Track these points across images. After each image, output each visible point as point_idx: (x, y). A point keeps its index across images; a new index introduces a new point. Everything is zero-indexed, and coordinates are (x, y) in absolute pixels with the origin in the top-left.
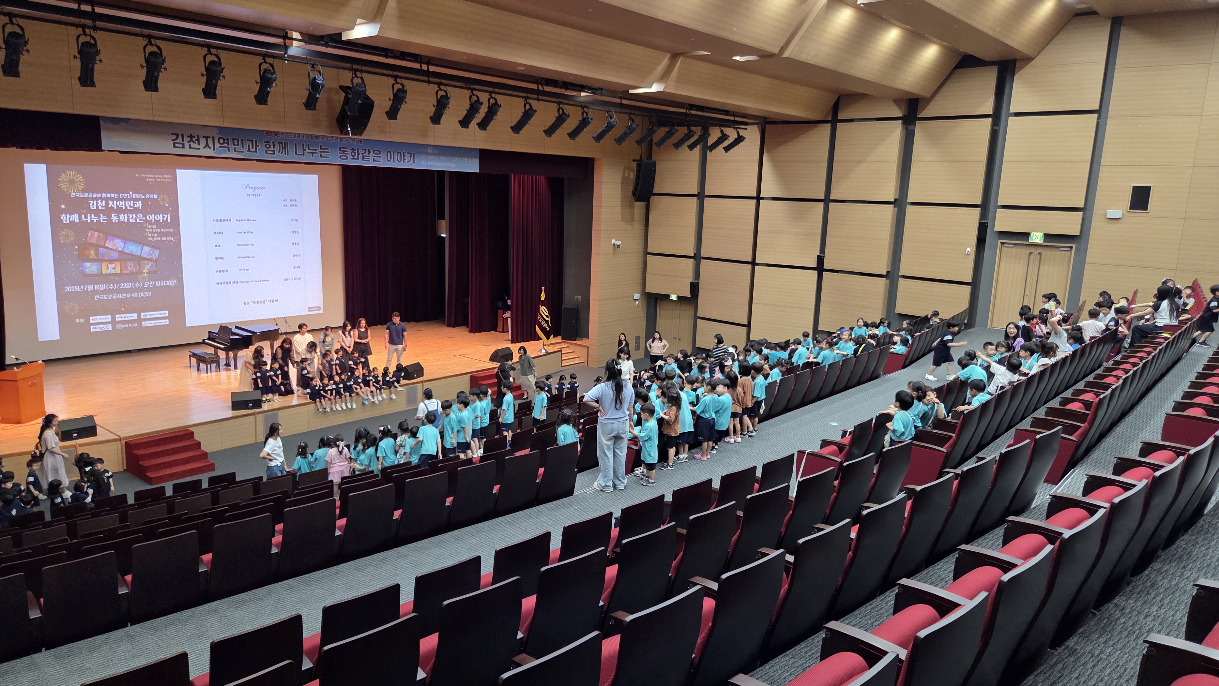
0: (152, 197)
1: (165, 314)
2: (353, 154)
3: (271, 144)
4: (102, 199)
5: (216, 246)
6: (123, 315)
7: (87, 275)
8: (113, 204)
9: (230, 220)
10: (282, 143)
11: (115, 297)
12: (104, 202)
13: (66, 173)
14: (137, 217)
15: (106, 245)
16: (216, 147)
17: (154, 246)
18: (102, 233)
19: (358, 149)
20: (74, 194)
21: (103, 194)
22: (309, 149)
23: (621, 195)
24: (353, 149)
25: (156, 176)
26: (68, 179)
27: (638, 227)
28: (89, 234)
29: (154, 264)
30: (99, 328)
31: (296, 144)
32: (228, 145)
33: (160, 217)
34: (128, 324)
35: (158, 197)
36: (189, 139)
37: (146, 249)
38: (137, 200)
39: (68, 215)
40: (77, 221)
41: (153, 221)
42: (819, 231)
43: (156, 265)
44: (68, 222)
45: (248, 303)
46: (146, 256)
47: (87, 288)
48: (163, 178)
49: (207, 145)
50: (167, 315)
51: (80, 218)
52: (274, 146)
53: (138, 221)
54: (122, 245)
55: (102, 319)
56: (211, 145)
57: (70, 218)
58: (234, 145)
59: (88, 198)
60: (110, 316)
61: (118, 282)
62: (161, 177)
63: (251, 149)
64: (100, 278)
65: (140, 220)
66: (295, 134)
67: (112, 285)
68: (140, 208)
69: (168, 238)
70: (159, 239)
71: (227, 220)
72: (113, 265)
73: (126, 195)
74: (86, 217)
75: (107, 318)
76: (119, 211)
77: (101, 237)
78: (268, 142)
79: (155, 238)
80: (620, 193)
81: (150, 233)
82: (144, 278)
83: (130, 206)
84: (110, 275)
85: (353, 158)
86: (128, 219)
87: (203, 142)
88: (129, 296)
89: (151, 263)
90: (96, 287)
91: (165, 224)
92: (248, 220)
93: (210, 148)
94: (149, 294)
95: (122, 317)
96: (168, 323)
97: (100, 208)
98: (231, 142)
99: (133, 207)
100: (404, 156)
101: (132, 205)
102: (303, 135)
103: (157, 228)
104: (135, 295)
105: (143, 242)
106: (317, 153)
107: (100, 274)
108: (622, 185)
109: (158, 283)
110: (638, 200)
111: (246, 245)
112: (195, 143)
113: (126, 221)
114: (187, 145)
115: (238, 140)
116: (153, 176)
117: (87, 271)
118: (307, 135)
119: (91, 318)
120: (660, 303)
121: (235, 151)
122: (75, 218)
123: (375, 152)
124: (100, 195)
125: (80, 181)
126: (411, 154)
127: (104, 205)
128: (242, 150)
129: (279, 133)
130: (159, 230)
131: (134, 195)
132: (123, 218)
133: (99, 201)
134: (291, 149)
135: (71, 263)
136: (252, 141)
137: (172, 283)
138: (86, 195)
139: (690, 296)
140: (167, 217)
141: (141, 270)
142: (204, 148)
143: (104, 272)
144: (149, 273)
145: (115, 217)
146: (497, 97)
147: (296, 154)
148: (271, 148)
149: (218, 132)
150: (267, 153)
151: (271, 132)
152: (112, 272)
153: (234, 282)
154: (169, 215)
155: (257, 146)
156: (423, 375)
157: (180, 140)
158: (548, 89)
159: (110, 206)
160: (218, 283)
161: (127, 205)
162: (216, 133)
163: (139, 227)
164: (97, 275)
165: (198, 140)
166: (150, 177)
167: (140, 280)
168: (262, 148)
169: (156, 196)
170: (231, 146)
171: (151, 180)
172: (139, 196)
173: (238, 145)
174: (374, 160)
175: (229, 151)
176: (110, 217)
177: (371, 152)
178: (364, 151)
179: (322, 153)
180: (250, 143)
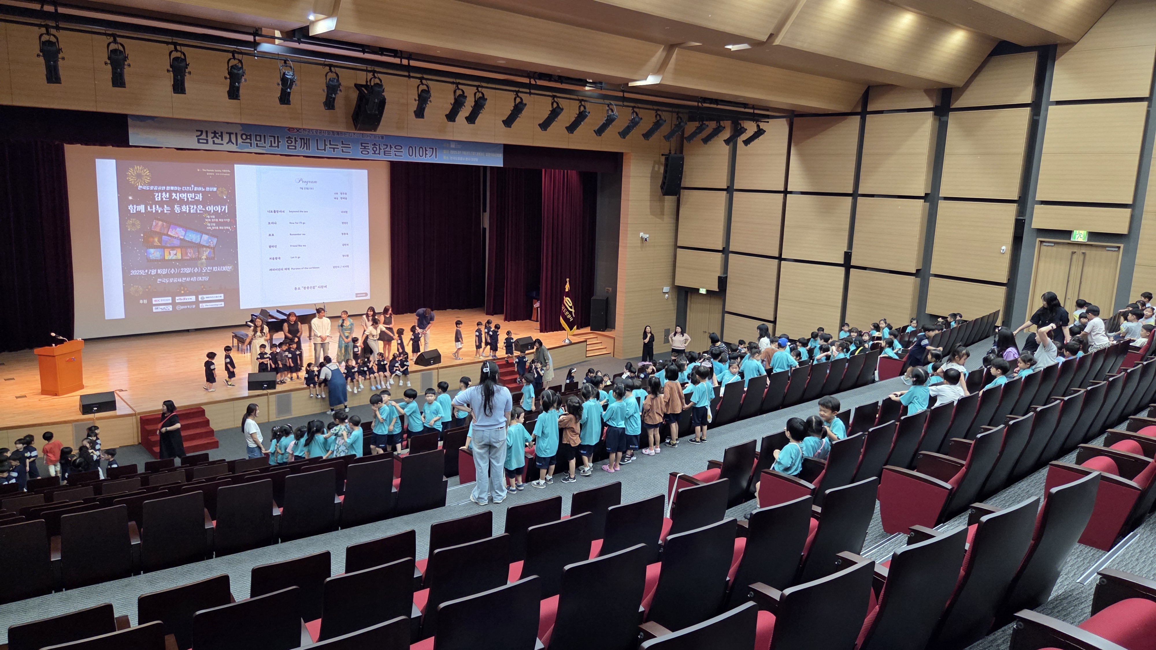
0: (211, 189)
1: (221, 297)
2: (375, 149)
3: (293, 140)
4: (166, 191)
5: (270, 235)
6: (182, 298)
7: (151, 260)
8: (176, 196)
9: (284, 212)
10: (304, 139)
11: (175, 280)
12: (168, 194)
13: (133, 167)
14: (197, 208)
15: (169, 233)
16: (239, 142)
17: (212, 234)
18: (166, 223)
19: (379, 145)
20: (141, 187)
21: (167, 187)
22: (330, 144)
23: (651, 189)
24: (375, 144)
25: (216, 171)
26: (135, 173)
27: (668, 220)
28: (154, 223)
29: (212, 251)
30: (160, 309)
31: (317, 140)
32: (251, 140)
33: (218, 208)
34: (187, 305)
35: (217, 189)
36: (213, 135)
37: (205, 237)
38: (198, 192)
39: (135, 206)
40: (143, 211)
41: (212, 212)
42: (847, 226)
43: (214, 252)
44: (135, 212)
45: (299, 289)
46: (204, 243)
47: (151, 272)
48: (222, 172)
49: (230, 141)
50: (222, 298)
51: (146, 208)
52: (296, 141)
53: (198, 212)
54: (183, 233)
55: (163, 300)
56: (234, 141)
57: (136, 208)
58: (256, 140)
59: (153, 190)
60: (170, 298)
61: (179, 267)
62: (220, 171)
63: (273, 145)
64: (163, 263)
65: (200, 210)
66: (317, 130)
67: (173, 270)
68: (201, 200)
69: (225, 228)
70: (217, 228)
71: (281, 211)
72: (175, 252)
73: (188, 188)
74: (151, 208)
75: (168, 300)
76: (182, 202)
77: (165, 226)
78: (289, 137)
79: (213, 228)
80: (649, 187)
81: (209, 222)
82: (202, 264)
83: (192, 198)
84: (172, 260)
85: (375, 153)
86: (190, 210)
87: (226, 138)
88: (188, 279)
89: (209, 250)
90: (159, 271)
91: (223, 215)
92: (301, 211)
93: (233, 144)
94: (207, 279)
95: (181, 299)
96: (223, 305)
97: (164, 199)
98: (253, 138)
99: (194, 199)
100: (426, 151)
101: (193, 197)
102: (324, 131)
103: (216, 218)
104: (194, 279)
105: (203, 231)
106: (338, 148)
107: (163, 260)
108: (651, 180)
109: (215, 269)
110: (666, 193)
111: (298, 234)
112: (218, 139)
113: (188, 212)
114: (210, 141)
115: (260, 136)
116: (213, 171)
117: (151, 256)
118: (329, 132)
119: (154, 299)
120: (691, 297)
121: (257, 146)
122: (142, 208)
123: (397, 147)
124: (164, 188)
125: (146, 175)
126: (433, 149)
127: (168, 197)
128: (264, 145)
129: (301, 129)
130: (217, 220)
131: (195, 188)
132: (185, 208)
133: (164, 193)
134: (313, 144)
135: (137, 249)
136: (274, 137)
137: (228, 268)
138: (152, 188)
139: (717, 290)
140: (225, 208)
141: (200, 256)
142: (227, 143)
143: (166, 258)
144: (207, 259)
145: (178, 208)
146: (484, 91)
147: (318, 149)
148: (293, 144)
149: (241, 128)
150: (288, 148)
151: (293, 129)
152: (174, 258)
153: (286, 269)
154: (227, 207)
155: (278, 142)
156: (440, 362)
157: (204, 136)
158: (540, 82)
159: (173, 198)
160: (271, 270)
161: (188, 197)
162: (239, 130)
163: (199, 217)
164: (160, 260)
165: (222, 136)
166: (210, 171)
167: (199, 265)
168: (284, 143)
169: (215, 189)
170: (254, 142)
171: (211, 174)
172: (200, 189)
173: (260, 141)
174: (395, 155)
175: (251, 146)
176: (173, 208)
177: (392, 148)
178: (386, 146)
179: (343, 148)
180: (272, 139)
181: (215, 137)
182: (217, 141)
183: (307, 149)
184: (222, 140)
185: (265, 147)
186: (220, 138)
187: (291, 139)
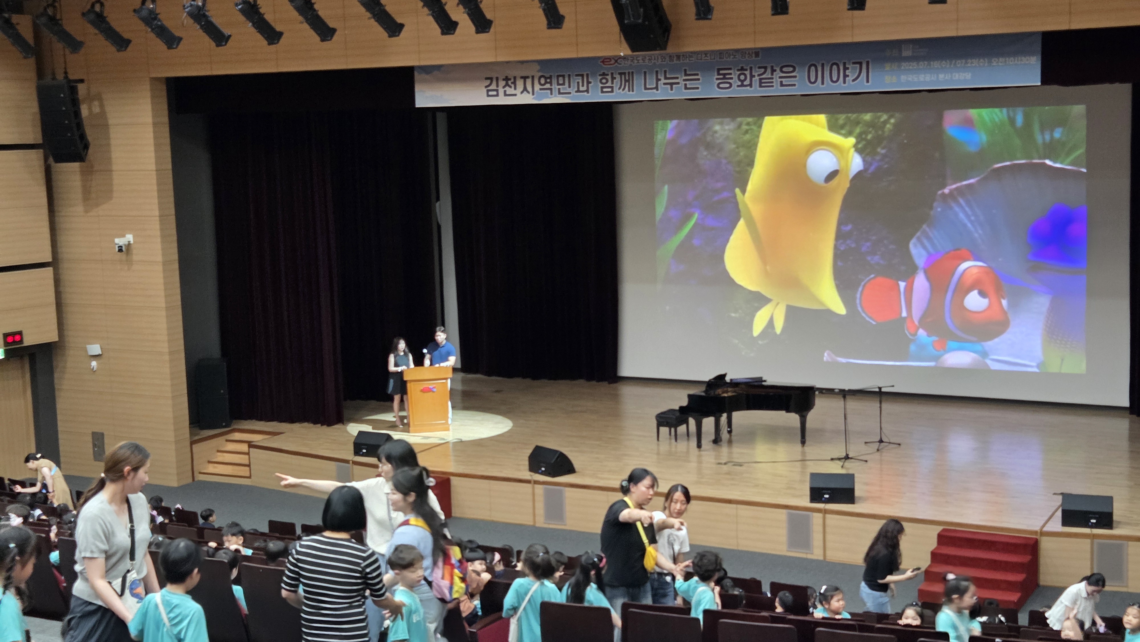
3: (609, 77)
10: (625, 74)
16: (535, 90)
22: (665, 78)
24: (742, 69)
31: (645, 73)
32: (551, 85)
36: (504, 83)
52: (613, 78)
56: (529, 88)
58: (558, 84)
66: (644, 56)
78: (604, 74)
85: (741, 85)
87: (520, 84)
93: (528, 92)
98: (554, 81)
100: (845, 69)
106: (678, 83)
112: (510, 87)
114: (501, 92)
115: (563, 76)
118: (663, 56)
121: (560, 93)
123: (784, 69)
126: (860, 63)
128: (569, 90)
129: (620, 58)
134: (638, 81)
136: (582, 76)
142: (522, 92)
147: (646, 88)
148: (609, 83)
149: (538, 67)
150: (602, 91)
151: (609, 58)
155: (589, 83)
157: (493, 86)
162: (535, 71)
165: (515, 83)
168: (596, 84)
170: (555, 87)
173: (564, 84)
174: (781, 85)
175: (551, 94)
177: (775, 71)
178: (763, 70)
179: (687, 82)
180: (579, 79)
181: (507, 85)
182: (509, 91)
183: (629, 91)
184: (515, 89)
185: (570, 93)
186: (513, 86)
187: (606, 77)
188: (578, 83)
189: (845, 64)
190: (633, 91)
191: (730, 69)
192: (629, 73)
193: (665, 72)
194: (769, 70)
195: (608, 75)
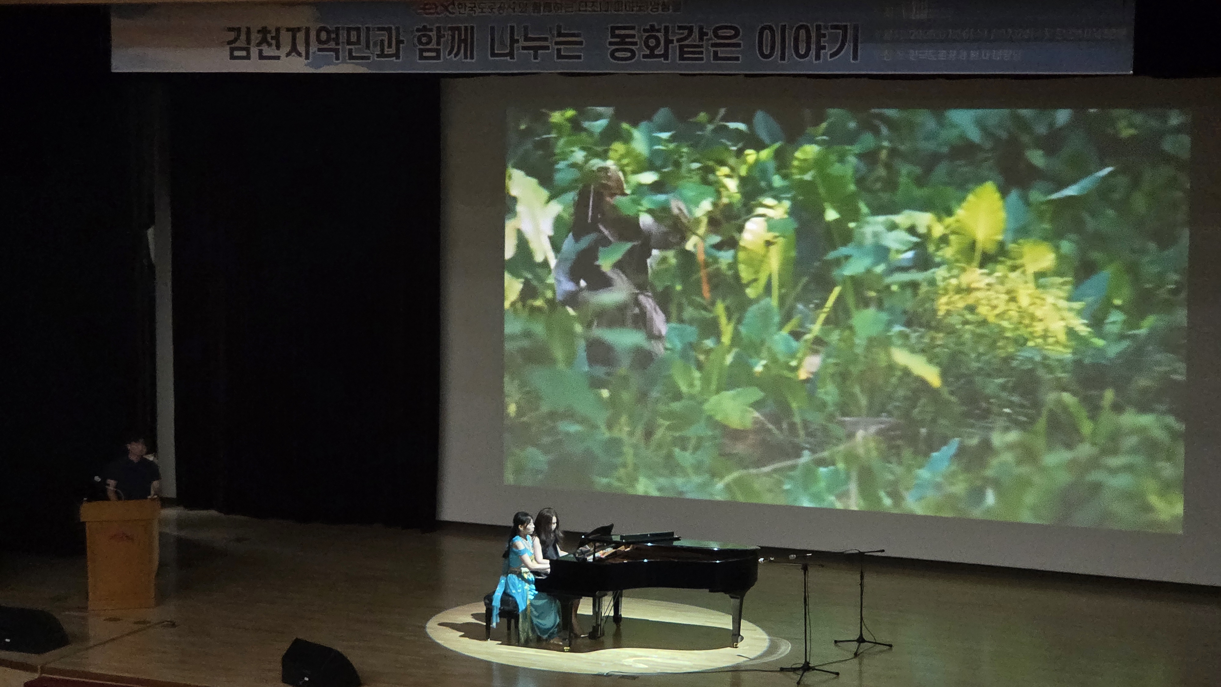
10: (459, 30)
16: (311, 51)
22: (527, 38)
24: (652, 28)
32: (337, 44)
36: (260, 37)
49: (294, 49)
52: (439, 36)
56: (301, 49)
58: (349, 43)
63: (387, 51)
78: (424, 28)
85: (652, 55)
87: (286, 40)
93: (299, 54)
98: (343, 36)
100: (820, 36)
112: (270, 45)
114: (254, 52)
115: (358, 30)
121: (351, 57)
123: (720, 32)
126: (844, 28)
129: (453, 2)
134: (480, 40)
136: (389, 30)
142: (288, 55)
148: (433, 44)
149: (318, 14)
150: (421, 57)
151: (435, 3)
155: (399, 42)
157: (242, 42)
162: (312, 19)
165: (277, 37)
168: (410, 44)
170: (344, 48)
174: (716, 57)
175: (337, 58)
177: (707, 34)
178: (686, 32)
179: (562, 47)
180: (383, 35)
181: (264, 41)
182: (268, 51)
183: (466, 58)
184: (278, 47)
185: (368, 58)
186: (274, 42)
187: (428, 33)
188: (382, 41)
189: (818, 28)
190: (472, 58)
191: (633, 28)
192: (466, 28)
193: (526, 28)
194: (696, 34)
195: (431, 30)
